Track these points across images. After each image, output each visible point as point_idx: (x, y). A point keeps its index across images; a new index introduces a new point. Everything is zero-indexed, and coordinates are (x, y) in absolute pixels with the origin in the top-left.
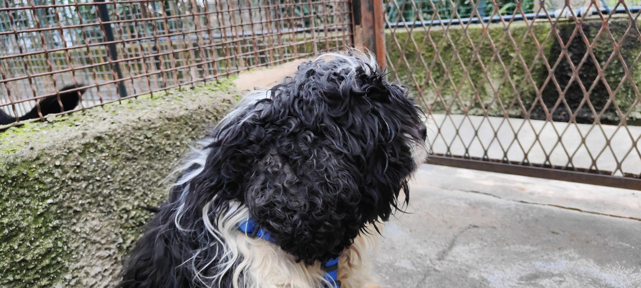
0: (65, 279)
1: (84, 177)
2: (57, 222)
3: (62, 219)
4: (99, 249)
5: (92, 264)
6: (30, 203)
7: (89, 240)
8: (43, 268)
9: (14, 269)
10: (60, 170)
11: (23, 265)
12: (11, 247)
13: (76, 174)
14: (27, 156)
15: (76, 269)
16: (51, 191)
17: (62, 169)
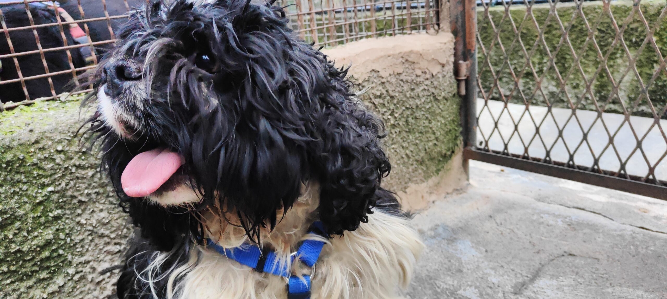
0: (68, 274)
1: (91, 164)
2: (59, 211)
3: (65, 209)
4: (108, 243)
5: (100, 259)
6: (27, 190)
7: (96, 233)
8: (42, 260)
9: (8, 259)
10: (62, 156)
11: (19, 255)
12: (5, 235)
13: (81, 161)
14: (26, 139)
15: (80, 263)
16: (53, 178)
17: (65, 154)
